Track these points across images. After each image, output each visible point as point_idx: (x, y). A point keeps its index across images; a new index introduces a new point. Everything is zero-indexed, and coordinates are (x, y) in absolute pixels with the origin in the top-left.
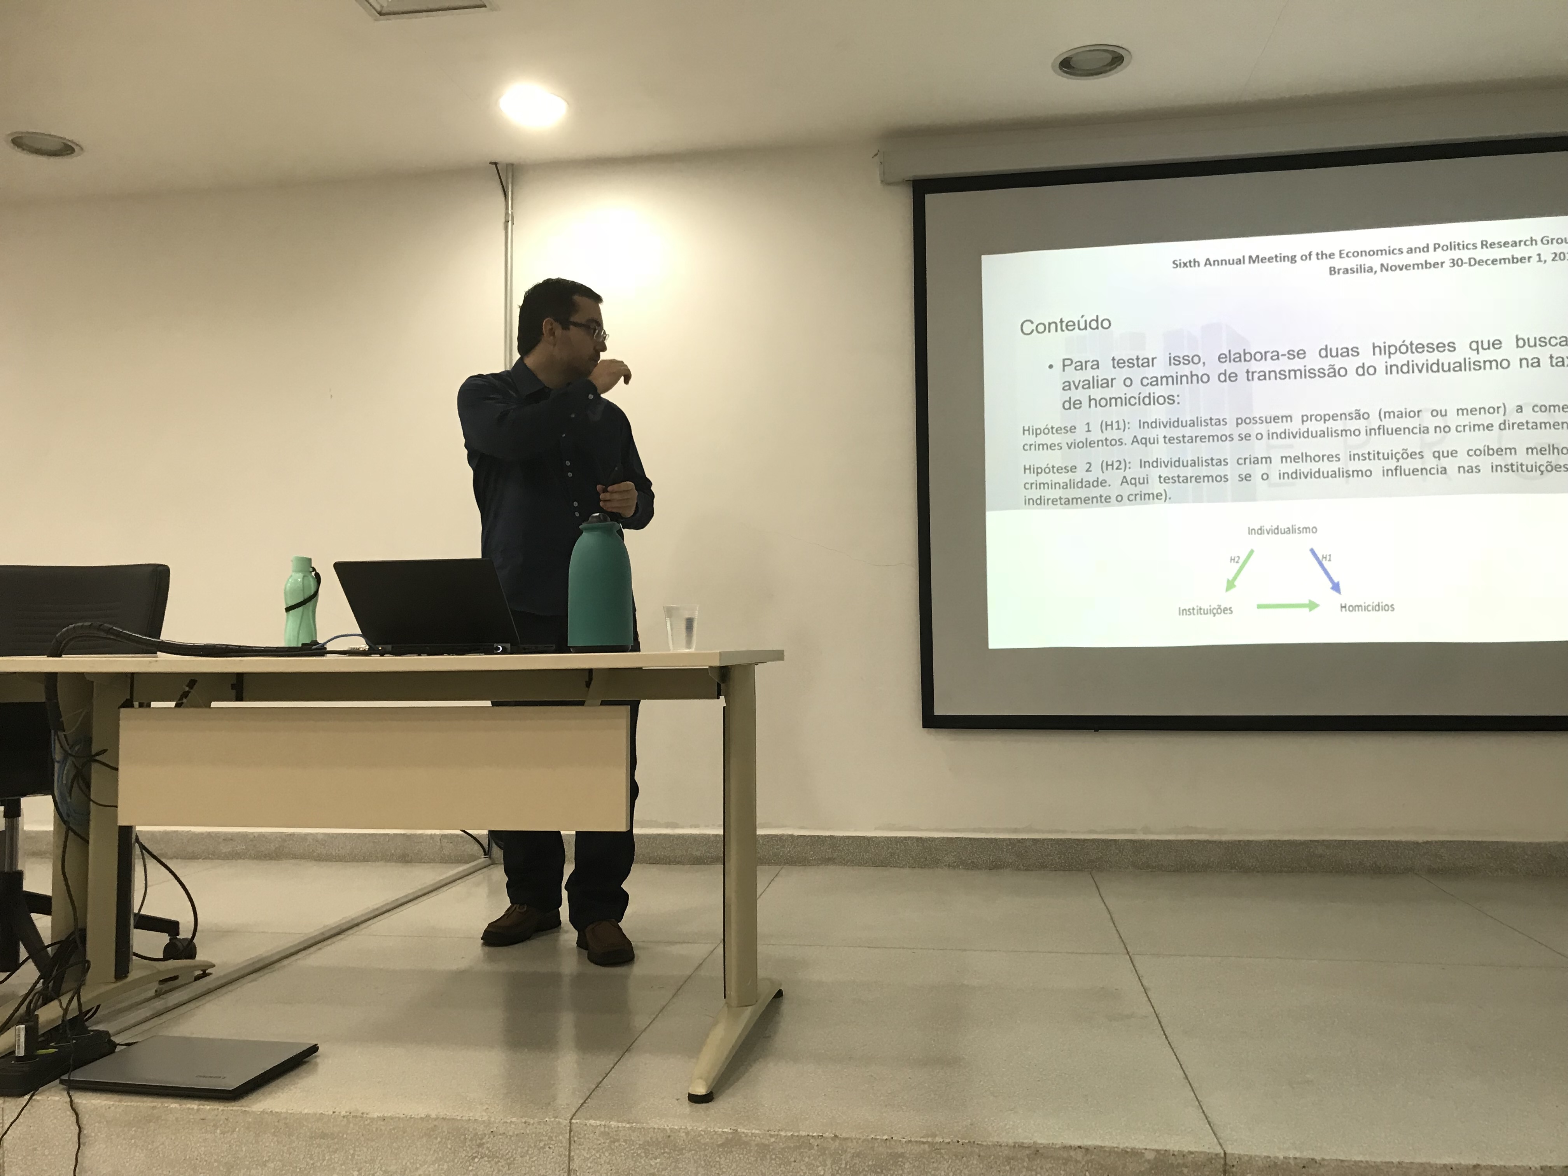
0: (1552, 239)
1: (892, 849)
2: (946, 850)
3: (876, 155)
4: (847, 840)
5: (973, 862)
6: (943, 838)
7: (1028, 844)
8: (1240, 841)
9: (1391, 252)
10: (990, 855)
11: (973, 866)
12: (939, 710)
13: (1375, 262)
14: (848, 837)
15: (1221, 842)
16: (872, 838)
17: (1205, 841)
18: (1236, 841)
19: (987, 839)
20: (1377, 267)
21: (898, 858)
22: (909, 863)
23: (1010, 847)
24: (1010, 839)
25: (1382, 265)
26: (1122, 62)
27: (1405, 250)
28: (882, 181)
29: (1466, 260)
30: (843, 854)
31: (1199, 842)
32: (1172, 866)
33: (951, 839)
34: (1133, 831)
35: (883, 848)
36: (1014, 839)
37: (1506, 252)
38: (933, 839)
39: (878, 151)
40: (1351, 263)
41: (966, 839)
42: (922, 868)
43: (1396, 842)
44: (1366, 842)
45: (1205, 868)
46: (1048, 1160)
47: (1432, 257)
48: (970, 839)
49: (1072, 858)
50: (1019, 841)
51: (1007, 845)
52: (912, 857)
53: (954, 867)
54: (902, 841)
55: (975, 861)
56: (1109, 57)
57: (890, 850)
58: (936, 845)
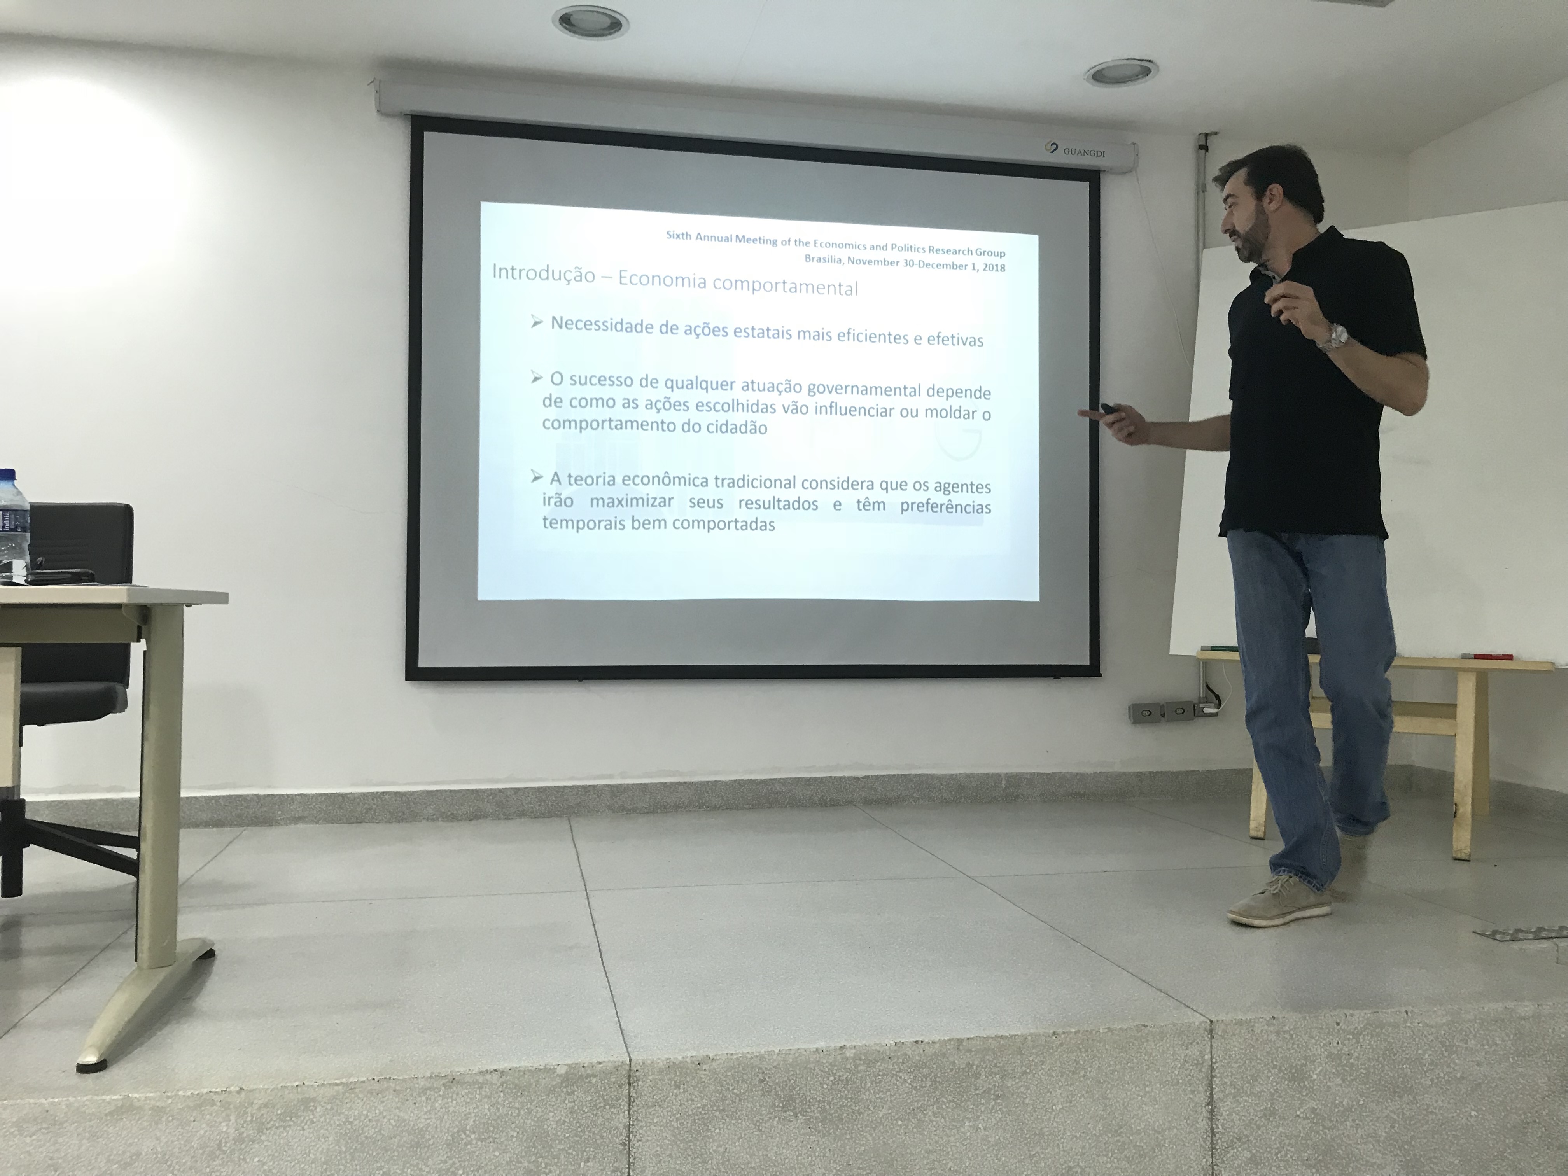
0: (984, 252)
1: (369, 804)
2: (425, 804)
3: (372, 82)
4: (319, 798)
5: (452, 814)
6: (423, 792)
7: (509, 793)
8: (708, 782)
9: (858, 247)
10: (470, 806)
11: (452, 818)
12: (424, 662)
13: (844, 253)
14: (321, 795)
15: (691, 783)
16: (346, 794)
17: (677, 783)
18: (704, 782)
19: (468, 790)
20: (845, 260)
21: (375, 812)
22: (385, 818)
23: (491, 797)
24: (491, 789)
25: (849, 258)
26: (620, 29)
27: (868, 247)
28: (378, 111)
29: (916, 262)
30: (315, 812)
31: (671, 783)
32: (646, 808)
33: (431, 791)
34: (611, 777)
35: (359, 804)
36: (495, 789)
37: (949, 259)
38: (413, 793)
39: (375, 78)
40: (824, 252)
41: (446, 791)
42: (399, 822)
43: (841, 778)
44: (816, 779)
45: (677, 808)
46: (464, 1087)
47: (890, 255)
48: (451, 791)
49: (552, 805)
50: (500, 791)
51: (488, 796)
52: (390, 812)
53: (433, 820)
54: (379, 796)
55: (455, 812)
56: (607, 22)
57: (366, 805)
58: (415, 799)
